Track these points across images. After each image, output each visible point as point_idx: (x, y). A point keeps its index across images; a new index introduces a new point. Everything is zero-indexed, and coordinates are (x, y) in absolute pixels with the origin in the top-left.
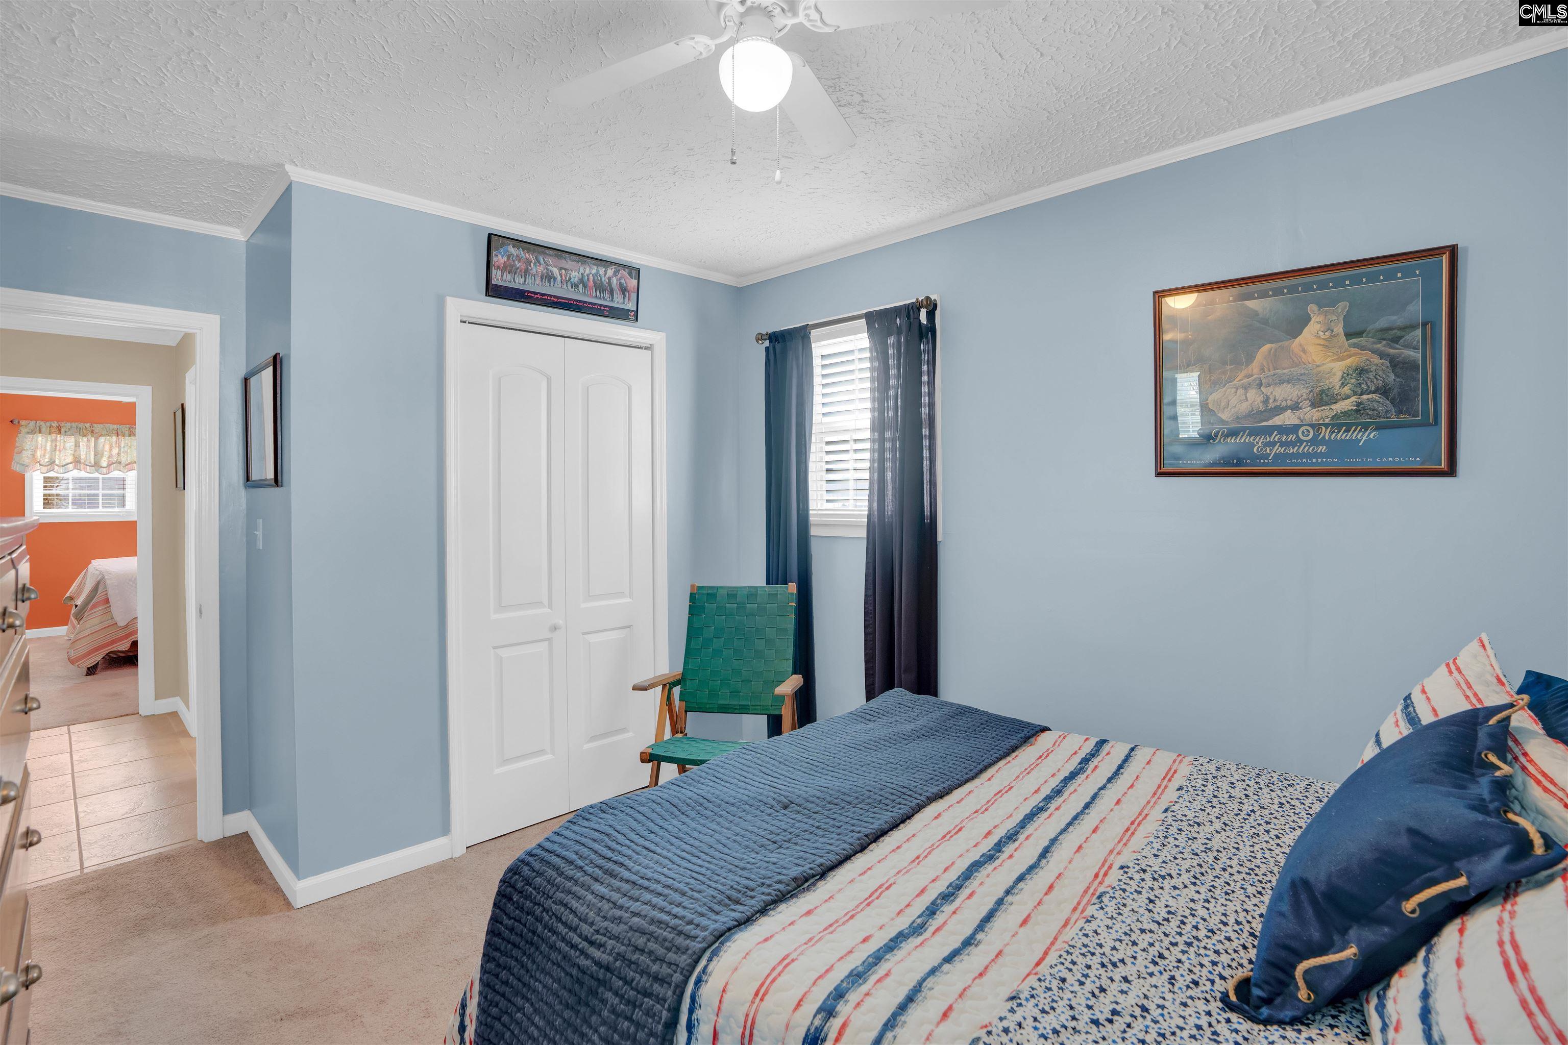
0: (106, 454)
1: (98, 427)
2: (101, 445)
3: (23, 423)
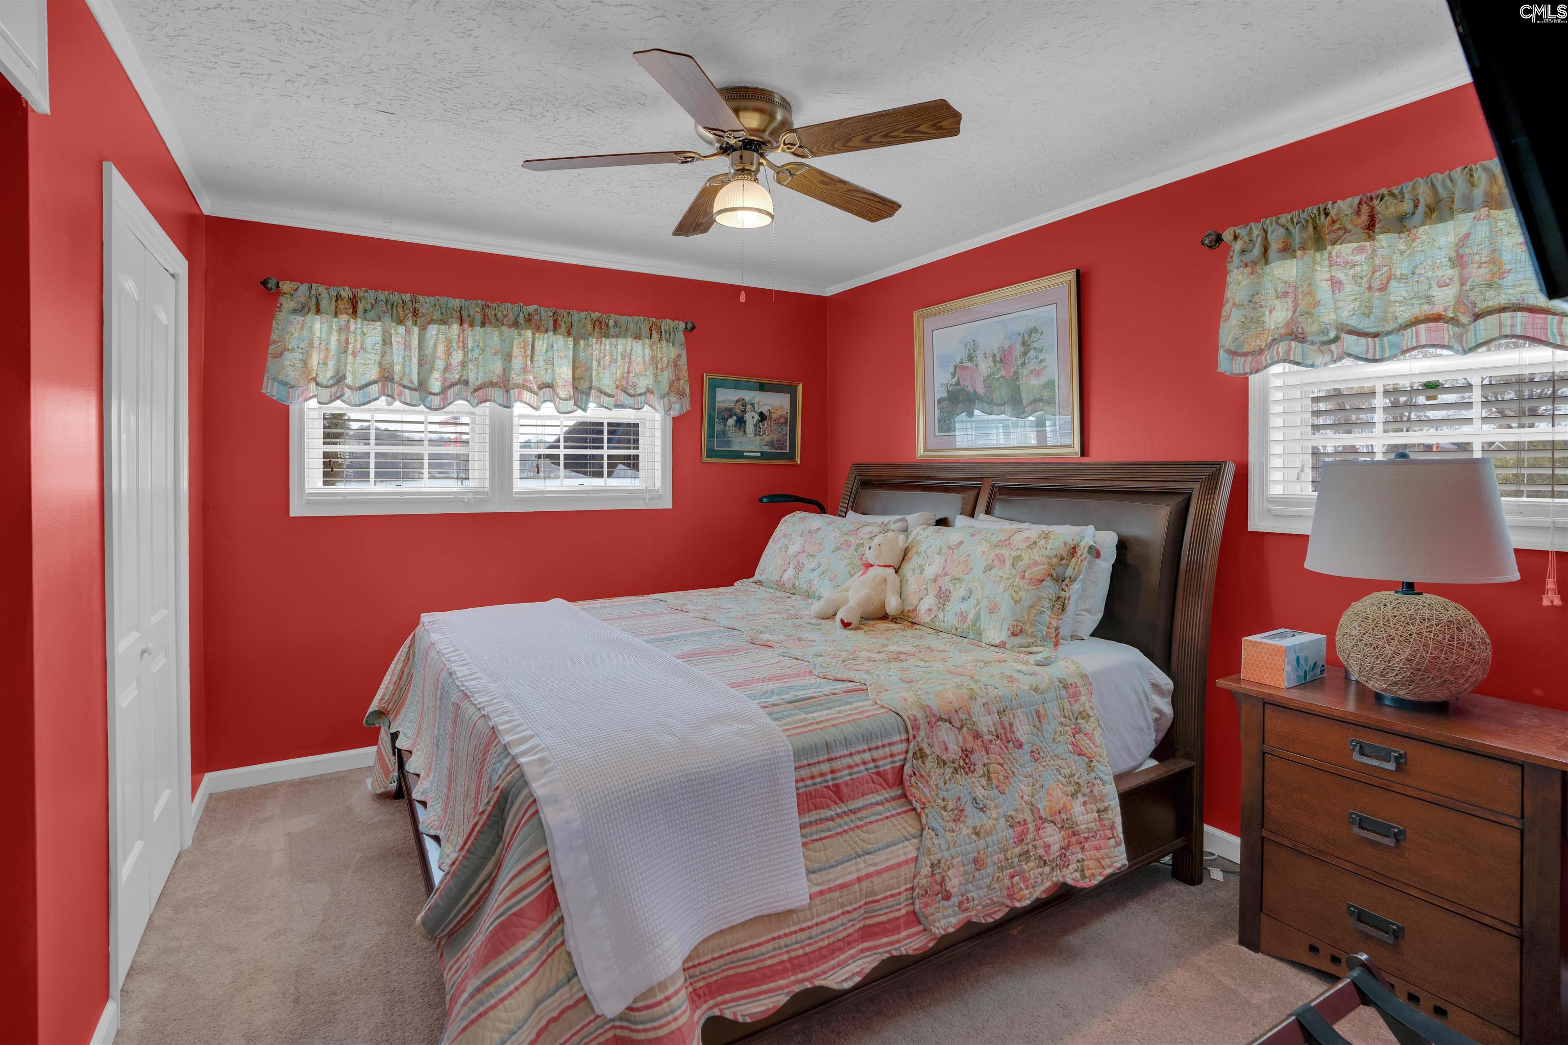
0: (440, 364)
1: (426, 303)
2: (431, 344)
3: (286, 286)
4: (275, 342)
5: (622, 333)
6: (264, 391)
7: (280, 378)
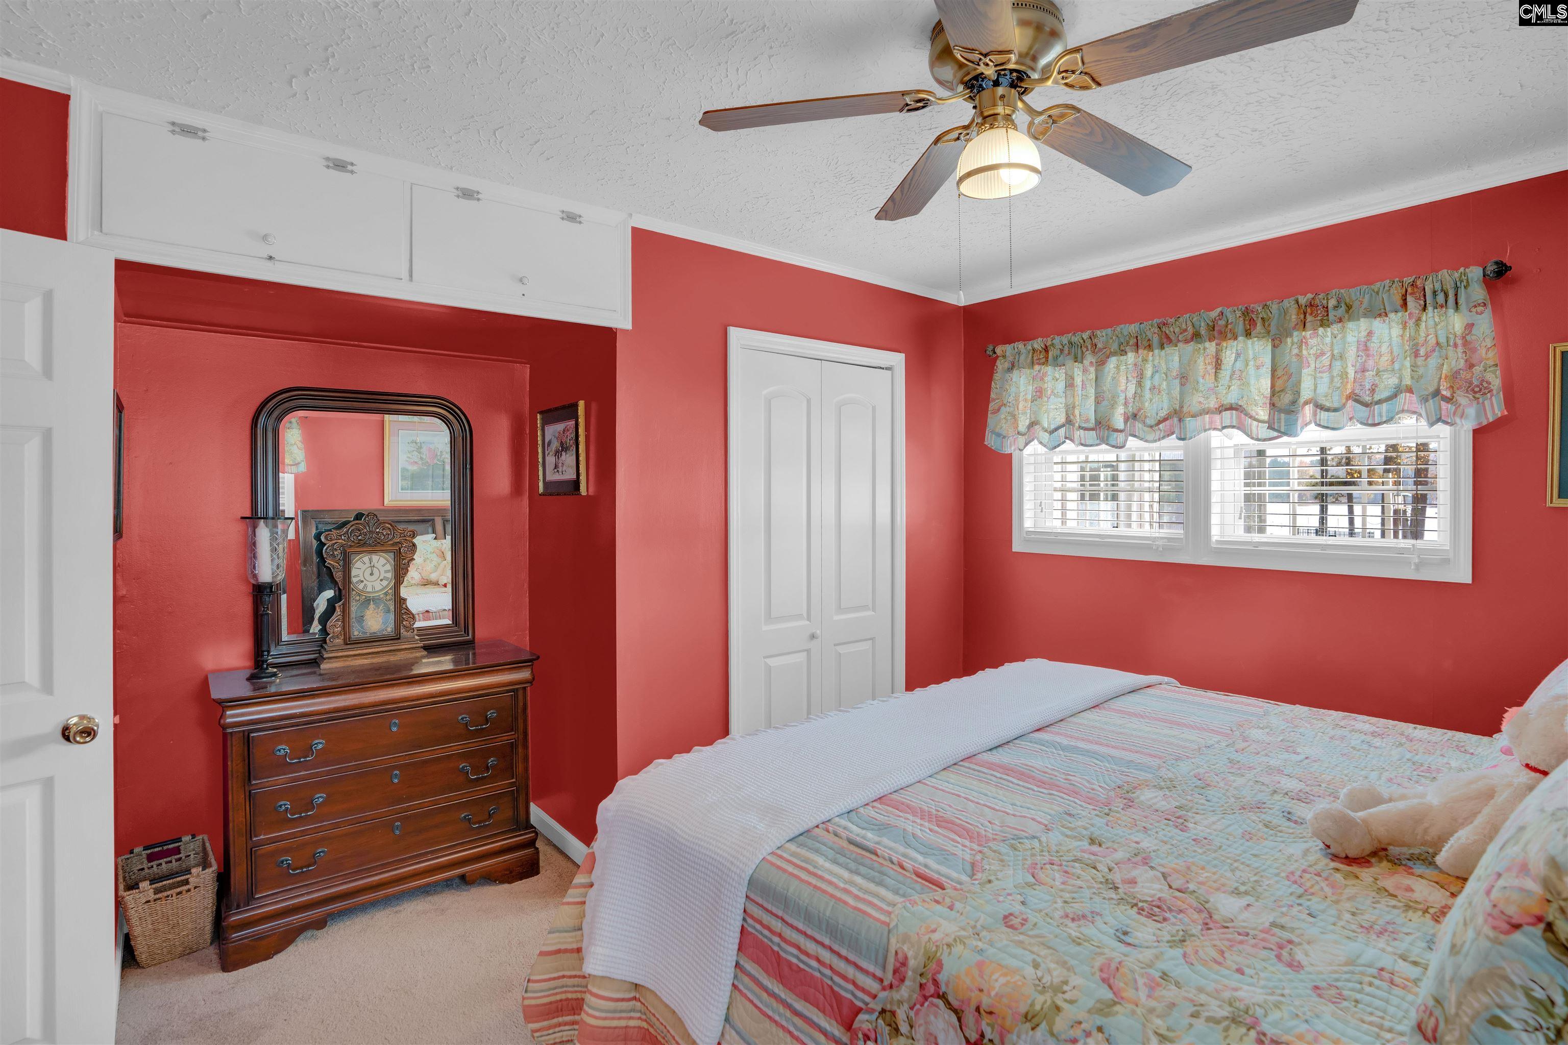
3: (999, 350)
4: (994, 400)
5: (1349, 311)
6: (986, 443)
7: (997, 430)
